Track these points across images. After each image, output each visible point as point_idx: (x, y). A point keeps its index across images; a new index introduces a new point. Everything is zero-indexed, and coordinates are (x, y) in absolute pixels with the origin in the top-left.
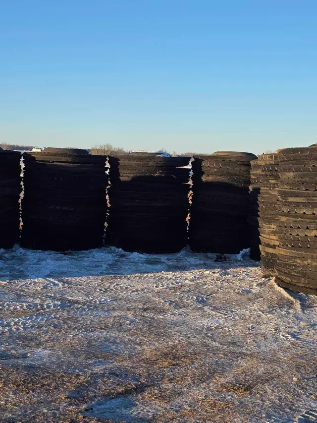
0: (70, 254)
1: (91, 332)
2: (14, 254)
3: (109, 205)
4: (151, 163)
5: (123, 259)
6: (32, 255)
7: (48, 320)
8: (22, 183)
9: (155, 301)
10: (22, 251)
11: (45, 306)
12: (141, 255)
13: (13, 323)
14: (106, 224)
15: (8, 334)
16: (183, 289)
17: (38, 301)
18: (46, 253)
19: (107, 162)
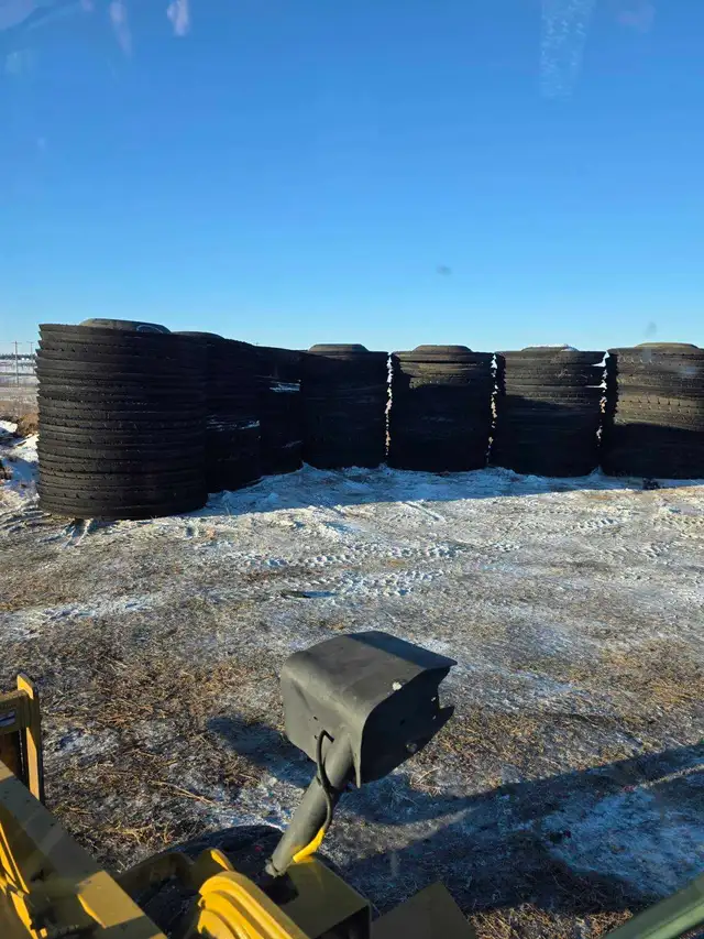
0: (448, 475)
1: (506, 605)
2: (380, 475)
3: (495, 416)
4: (554, 360)
5: (517, 483)
6: (402, 477)
7: (434, 578)
8: (389, 391)
9: (588, 551)
10: (390, 471)
11: (428, 554)
12: (540, 479)
13: (384, 581)
14: (491, 440)
15: (377, 604)
16: (623, 531)
17: (416, 545)
18: (419, 474)
19: (493, 362)
